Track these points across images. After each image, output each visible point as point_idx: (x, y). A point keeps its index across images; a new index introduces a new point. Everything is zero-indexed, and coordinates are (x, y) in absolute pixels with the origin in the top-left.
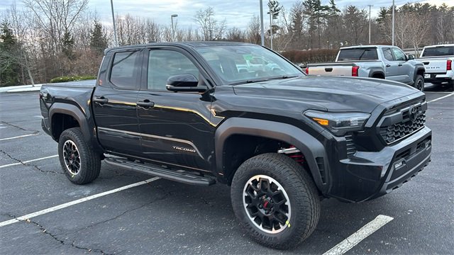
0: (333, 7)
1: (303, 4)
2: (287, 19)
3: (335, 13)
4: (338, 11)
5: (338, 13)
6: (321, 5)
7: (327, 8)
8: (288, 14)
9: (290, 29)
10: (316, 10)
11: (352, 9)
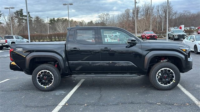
0: (29, 16)
1: (14, 13)
2: (6, 19)
3: (30, 19)
4: (31, 18)
5: (31, 19)
6: (23, 15)
7: (26, 16)
8: (7, 17)
9: (7, 24)
10: (21, 17)
11: (37, 18)
